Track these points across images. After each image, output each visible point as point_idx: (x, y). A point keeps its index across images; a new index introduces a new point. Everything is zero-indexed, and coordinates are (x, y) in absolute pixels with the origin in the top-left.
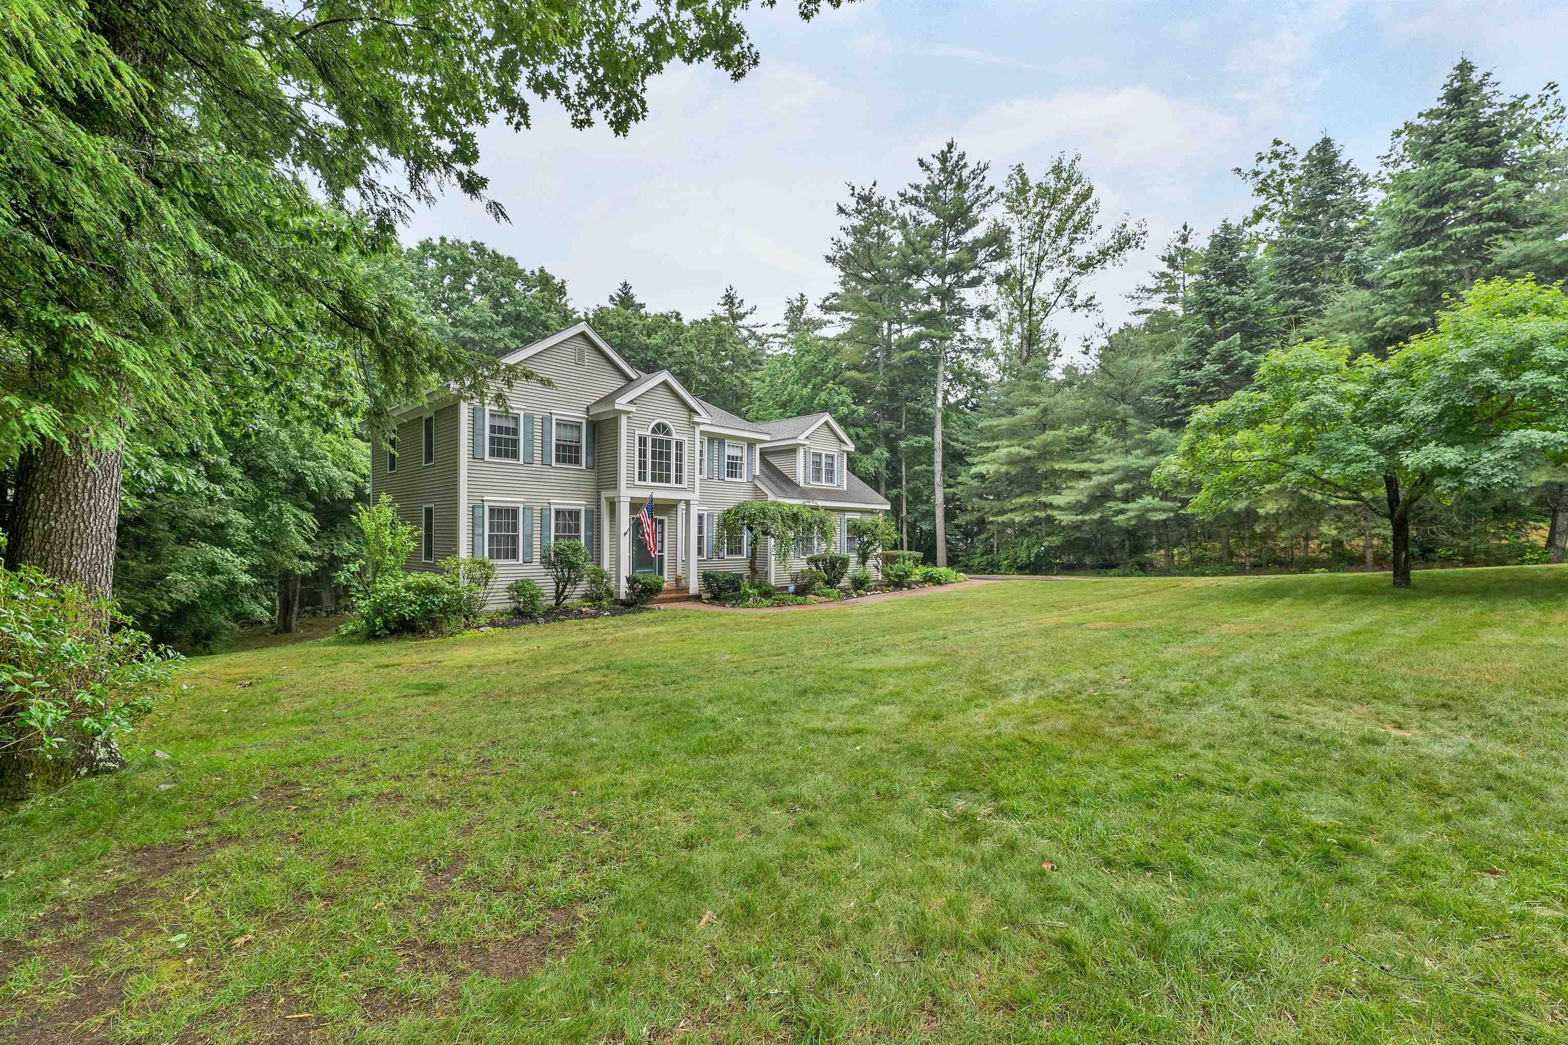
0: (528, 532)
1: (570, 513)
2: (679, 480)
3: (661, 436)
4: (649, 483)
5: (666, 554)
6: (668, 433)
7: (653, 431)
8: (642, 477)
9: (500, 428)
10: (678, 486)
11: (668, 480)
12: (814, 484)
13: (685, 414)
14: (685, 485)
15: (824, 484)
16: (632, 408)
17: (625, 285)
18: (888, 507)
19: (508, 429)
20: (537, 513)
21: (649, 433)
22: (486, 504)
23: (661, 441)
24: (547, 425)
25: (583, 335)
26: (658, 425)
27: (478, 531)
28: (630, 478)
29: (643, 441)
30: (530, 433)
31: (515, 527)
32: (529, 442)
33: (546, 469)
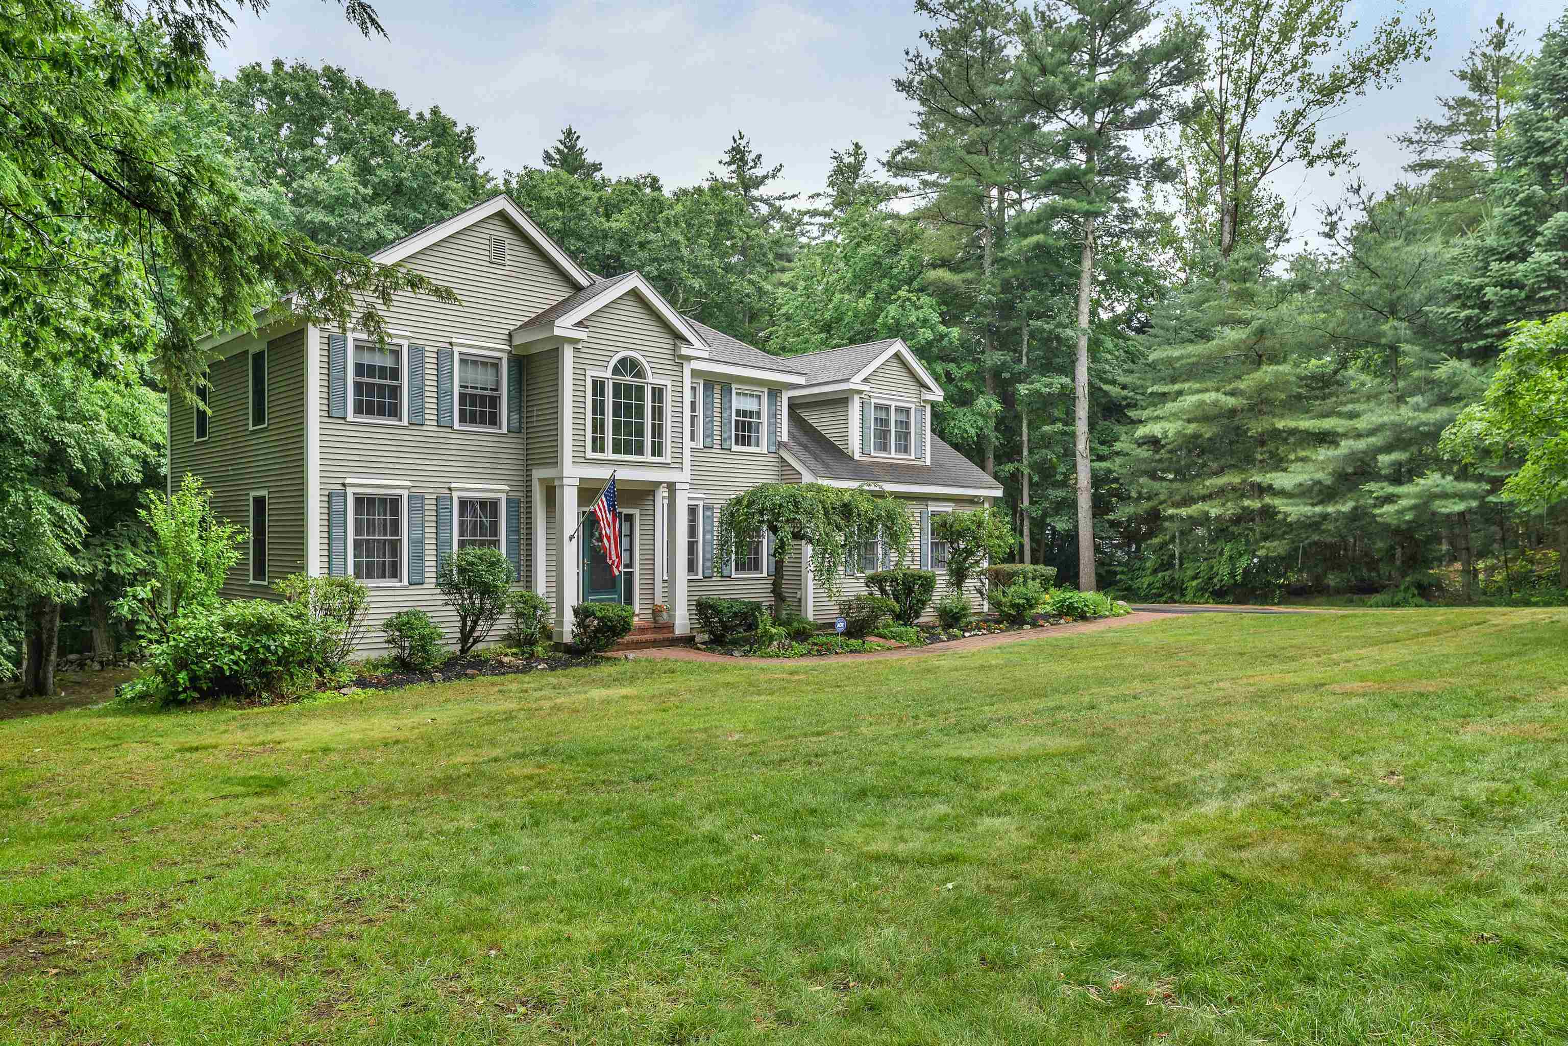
0: (416, 535)
1: (483, 504)
2: (657, 450)
3: (628, 379)
4: (609, 455)
5: (637, 569)
6: (640, 374)
7: (616, 371)
8: (598, 445)
9: (371, 368)
10: (656, 459)
11: (640, 452)
12: (879, 456)
13: (664, 343)
14: (667, 458)
15: (893, 456)
16: (581, 334)
18: (999, 493)
19: (382, 369)
20: (430, 505)
21: (609, 374)
22: (350, 491)
23: (628, 387)
24: (444, 362)
25: (502, 216)
26: (623, 361)
27: (337, 533)
28: (579, 447)
29: (598, 387)
30: (418, 373)
31: (396, 527)
32: (418, 391)
33: (444, 433)
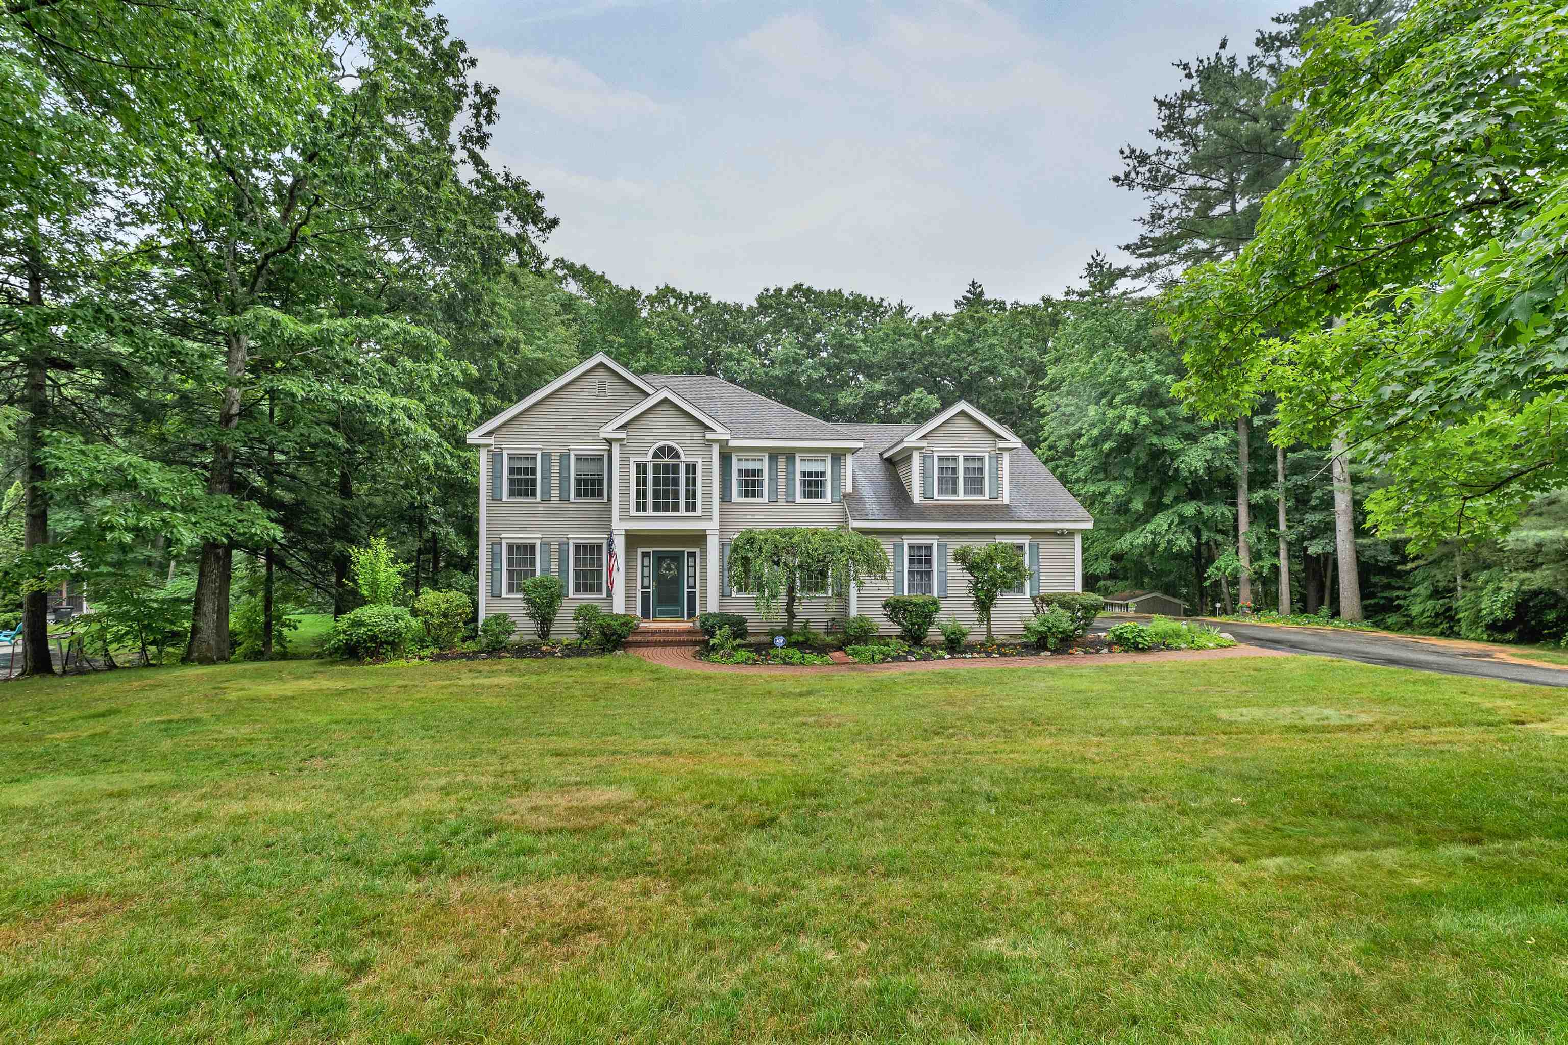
0: (546, 566)
1: (592, 547)
2: (691, 507)
3: (666, 460)
4: (650, 512)
5: (697, 590)
6: (677, 456)
7: (655, 455)
8: (641, 507)
9: (519, 469)
11: (676, 508)
12: (948, 499)
13: (699, 430)
14: (699, 512)
15: (961, 497)
16: (622, 435)
17: (974, 284)
18: (1089, 525)
19: (526, 469)
20: (555, 548)
21: (649, 457)
22: (504, 542)
23: (666, 467)
24: (565, 462)
25: (601, 365)
26: (662, 449)
27: (496, 566)
28: (624, 508)
29: (641, 468)
30: (547, 471)
31: (533, 563)
32: (547, 478)
33: (565, 504)
